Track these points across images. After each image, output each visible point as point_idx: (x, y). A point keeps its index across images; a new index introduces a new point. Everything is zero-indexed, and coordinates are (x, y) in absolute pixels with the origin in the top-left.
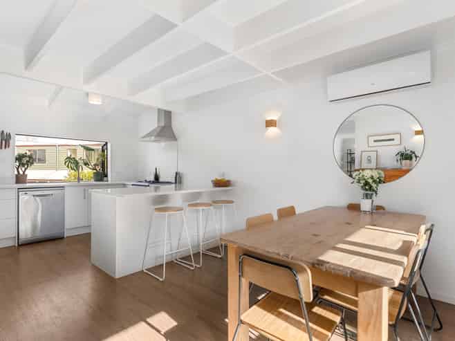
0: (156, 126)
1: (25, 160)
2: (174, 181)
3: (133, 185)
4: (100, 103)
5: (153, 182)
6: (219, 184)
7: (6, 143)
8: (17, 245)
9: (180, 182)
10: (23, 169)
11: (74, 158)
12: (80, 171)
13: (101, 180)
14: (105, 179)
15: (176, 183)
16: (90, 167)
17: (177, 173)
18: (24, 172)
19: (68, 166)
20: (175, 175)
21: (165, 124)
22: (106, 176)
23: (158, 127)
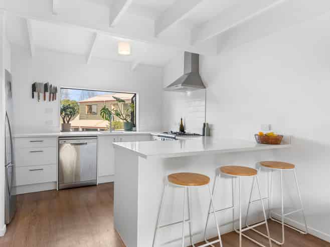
0: (183, 74)
1: (68, 111)
2: (201, 134)
3: (159, 136)
4: (129, 53)
5: (180, 134)
6: (267, 140)
7: (53, 96)
8: (58, 189)
9: (209, 135)
10: (68, 119)
11: (107, 109)
12: (112, 121)
13: (130, 130)
14: (134, 129)
15: (204, 135)
16: (122, 117)
17: (204, 124)
18: (68, 122)
19: (103, 117)
20: (202, 125)
21: (192, 71)
22: (135, 126)
23: (185, 74)
